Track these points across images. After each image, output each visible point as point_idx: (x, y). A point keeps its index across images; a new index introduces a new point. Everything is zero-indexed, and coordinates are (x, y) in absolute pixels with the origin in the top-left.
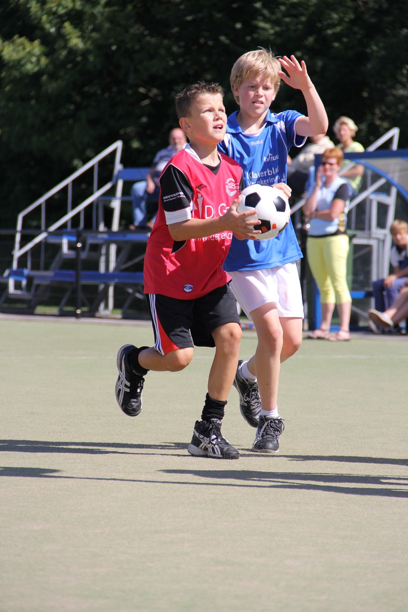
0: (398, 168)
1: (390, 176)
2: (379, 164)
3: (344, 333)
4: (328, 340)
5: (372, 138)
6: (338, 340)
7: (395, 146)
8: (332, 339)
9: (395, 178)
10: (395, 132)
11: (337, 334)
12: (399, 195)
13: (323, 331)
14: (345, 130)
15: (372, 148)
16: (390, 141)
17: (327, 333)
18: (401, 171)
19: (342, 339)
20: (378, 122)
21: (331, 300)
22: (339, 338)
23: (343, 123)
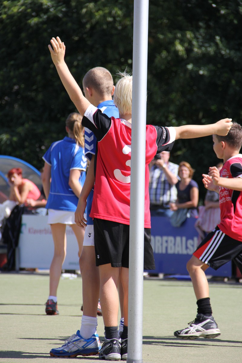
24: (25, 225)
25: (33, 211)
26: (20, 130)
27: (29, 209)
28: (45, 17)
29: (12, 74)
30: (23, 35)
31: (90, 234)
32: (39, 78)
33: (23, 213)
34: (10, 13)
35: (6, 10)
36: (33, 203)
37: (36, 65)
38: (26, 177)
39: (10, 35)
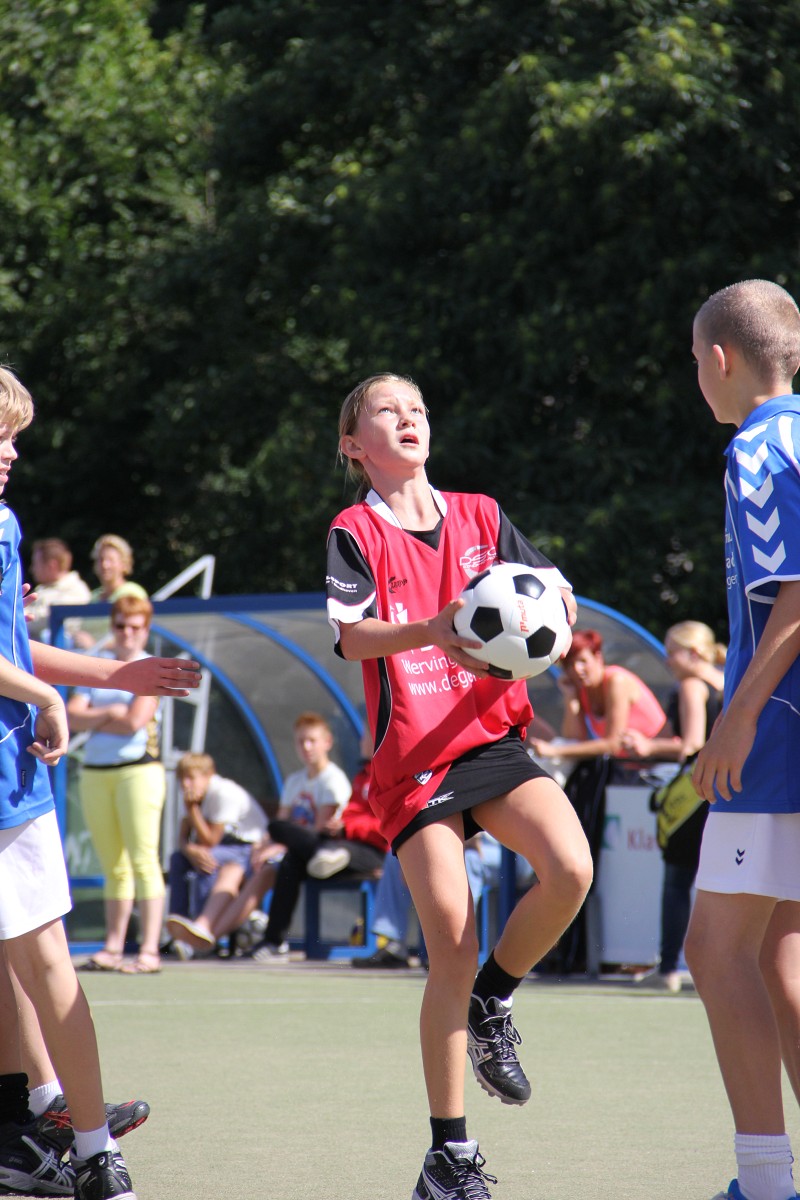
0: (212, 633)
1: (197, 648)
2: (177, 625)
3: (149, 958)
4: (120, 971)
5: (162, 576)
6: (141, 972)
7: (206, 591)
8: (126, 969)
9: (208, 651)
10: (206, 565)
11: (138, 961)
12: (215, 685)
13: (112, 954)
14: (111, 560)
15: (163, 595)
16: (198, 580)
17: (118, 957)
18: (219, 638)
19: (147, 969)
20: (174, 545)
21: (127, 893)
22: (140, 967)
23: (110, 546)
24: (617, 819)
25: (643, 774)
26: (598, 516)
27: (626, 767)
28: (681, 127)
29: (571, 322)
30: (608, 190)
31: (741, 854)
32: (658, 330)
33: (609, 781)
34: (567, 119)
35: (555, 111)
36: (644, 746)
37: (647, 287)
38: (618, 658)
39: (564, 195)
